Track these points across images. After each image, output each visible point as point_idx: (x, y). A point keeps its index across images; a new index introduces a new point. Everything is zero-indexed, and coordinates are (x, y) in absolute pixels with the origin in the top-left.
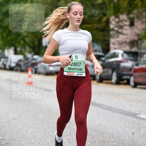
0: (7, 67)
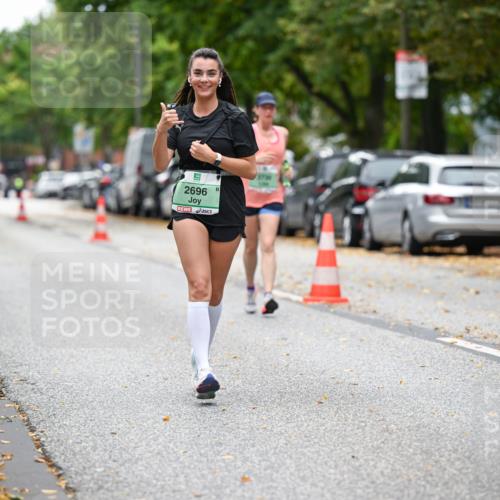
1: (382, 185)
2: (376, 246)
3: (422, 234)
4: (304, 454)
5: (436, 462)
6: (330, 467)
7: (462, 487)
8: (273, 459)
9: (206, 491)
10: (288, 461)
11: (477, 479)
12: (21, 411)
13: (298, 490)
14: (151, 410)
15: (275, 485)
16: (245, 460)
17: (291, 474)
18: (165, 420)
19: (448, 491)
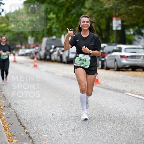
1: (109, 53)
2: (108, 69)
3: (120, 65)
4: (89, 123)
5: (124, 125)
6: (96, 127)
7: (130, 132)
8: (81, 125)
10: (85, 125)
11: (135, 130)
12: (14, 112)
13: (87, 133)
14: (49, 112)
15: (81, 131)
16: (74, 125)
17: (86, 129)
18: (52, 114)
19: (127, 133)
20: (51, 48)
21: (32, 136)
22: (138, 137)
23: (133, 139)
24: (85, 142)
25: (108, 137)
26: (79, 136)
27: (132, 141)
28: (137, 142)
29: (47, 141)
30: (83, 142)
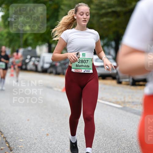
0: (39, 69)
7: (101, 136)
8: (54, 130)
9: (38, 138)
10: (58, 130)
11: (104, 135)
13: (61, 137)
15: (55, 136)
16: (48, 130)
17: (59, 133)
19: (97, 138)
20: (27, 58)
21: (9, 140)
22: (108, 141)
23: (103, 143)
24: (58, 146)
25: (80, 141)
26: (53, 140)
27: (102, 145)
28: (107, 146)
29: (23, 145)
30: (56, 146)
